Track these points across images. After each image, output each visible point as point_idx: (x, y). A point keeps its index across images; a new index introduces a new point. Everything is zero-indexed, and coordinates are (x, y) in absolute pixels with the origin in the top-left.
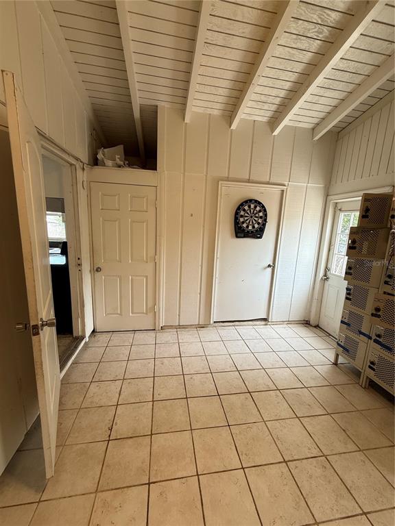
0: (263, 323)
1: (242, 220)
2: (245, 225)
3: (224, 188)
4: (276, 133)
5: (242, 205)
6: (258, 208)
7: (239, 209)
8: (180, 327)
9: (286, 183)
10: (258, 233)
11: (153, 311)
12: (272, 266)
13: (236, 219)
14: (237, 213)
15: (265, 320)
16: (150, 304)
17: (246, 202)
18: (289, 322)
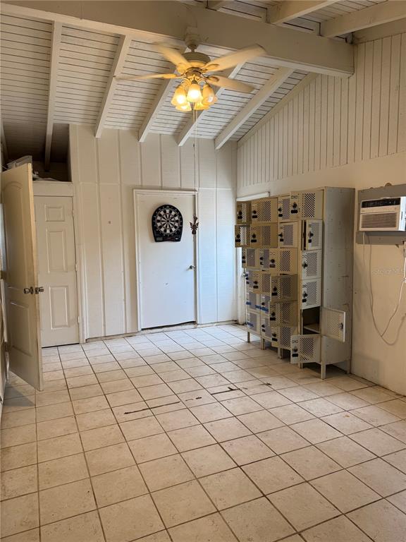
0: (192, 326)
1: (159, 224)
2: (162, 229)
3: (139, 196)
4: (181, 144)
5: (157, 210)
6: (173, 213)
7: (155, 214)
8: (106, 338)
9: (197, 189)
10: (176, 237)
11: (76, 322)
12: (194, 267)
13: (153, 224)
14: (153, 219)
15: (193, 322)
16: (72, 316)
17: (161, 207)
18: (219, 323)
